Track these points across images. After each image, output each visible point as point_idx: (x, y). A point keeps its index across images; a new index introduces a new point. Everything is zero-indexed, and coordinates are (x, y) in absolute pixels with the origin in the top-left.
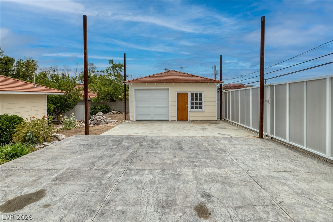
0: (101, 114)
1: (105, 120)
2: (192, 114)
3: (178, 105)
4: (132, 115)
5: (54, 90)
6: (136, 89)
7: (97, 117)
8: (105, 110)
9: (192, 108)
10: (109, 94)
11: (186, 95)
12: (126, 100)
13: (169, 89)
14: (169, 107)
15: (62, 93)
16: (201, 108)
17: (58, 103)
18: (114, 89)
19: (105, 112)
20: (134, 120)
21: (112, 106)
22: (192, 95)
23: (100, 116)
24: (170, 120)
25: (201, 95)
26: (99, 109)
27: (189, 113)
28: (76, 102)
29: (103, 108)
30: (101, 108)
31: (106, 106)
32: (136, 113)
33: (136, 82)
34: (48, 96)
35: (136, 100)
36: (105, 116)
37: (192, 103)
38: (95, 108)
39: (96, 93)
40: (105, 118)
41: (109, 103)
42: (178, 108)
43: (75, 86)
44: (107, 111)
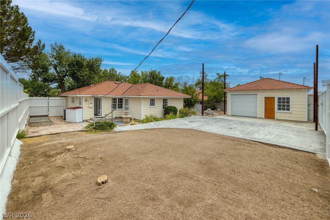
0: (210, 109)
1: (212, 114)
2: (279, 114)
3: (265, 106)
4: (229, 111)
5: (187, 95)
6: (231, 95)
7: (207, 111)
8: (213, 108)
9: (279, 109)
10: (215, 97)
11: (273, 98)
12: (225, 102)
13: (257, 94)
14: (257, 107)
15: (190, 97)
16: (288, 110)
17: (187, 102)
18: (218, 94)
19: (213, 109)
20: (230, 115)
21: (217, 105)
22: (279, 99)
23: (209, 111)
24: (258, 117)
25: (288, 99)
26: (209, 107)
27: (275, 113)
28: (195, 102)
29: (212, 107)
30: (210, 107)
31: (214, 105)
32: (231, 110)
33: (231, 90)
34: (184, 98)
35: (232, 102)
36: (212, 111)
37: (279, 106)
38: (206, 107)
39: (207, 96)
40: (212, 112)
41: (215, 103)
42: (265, 109)
43: (195, 92)
44: (214, 109)
